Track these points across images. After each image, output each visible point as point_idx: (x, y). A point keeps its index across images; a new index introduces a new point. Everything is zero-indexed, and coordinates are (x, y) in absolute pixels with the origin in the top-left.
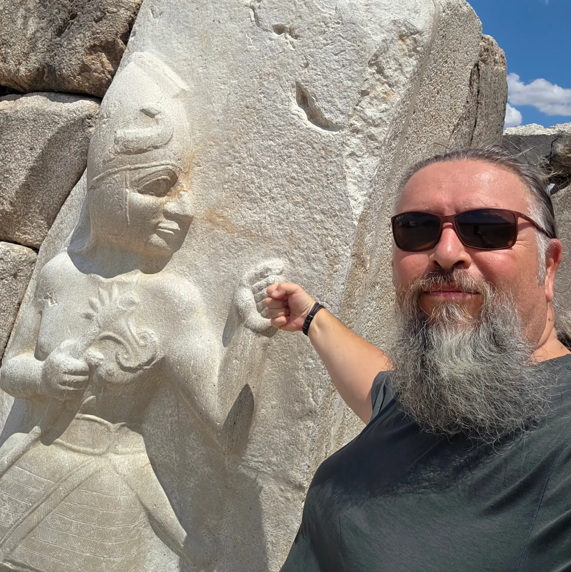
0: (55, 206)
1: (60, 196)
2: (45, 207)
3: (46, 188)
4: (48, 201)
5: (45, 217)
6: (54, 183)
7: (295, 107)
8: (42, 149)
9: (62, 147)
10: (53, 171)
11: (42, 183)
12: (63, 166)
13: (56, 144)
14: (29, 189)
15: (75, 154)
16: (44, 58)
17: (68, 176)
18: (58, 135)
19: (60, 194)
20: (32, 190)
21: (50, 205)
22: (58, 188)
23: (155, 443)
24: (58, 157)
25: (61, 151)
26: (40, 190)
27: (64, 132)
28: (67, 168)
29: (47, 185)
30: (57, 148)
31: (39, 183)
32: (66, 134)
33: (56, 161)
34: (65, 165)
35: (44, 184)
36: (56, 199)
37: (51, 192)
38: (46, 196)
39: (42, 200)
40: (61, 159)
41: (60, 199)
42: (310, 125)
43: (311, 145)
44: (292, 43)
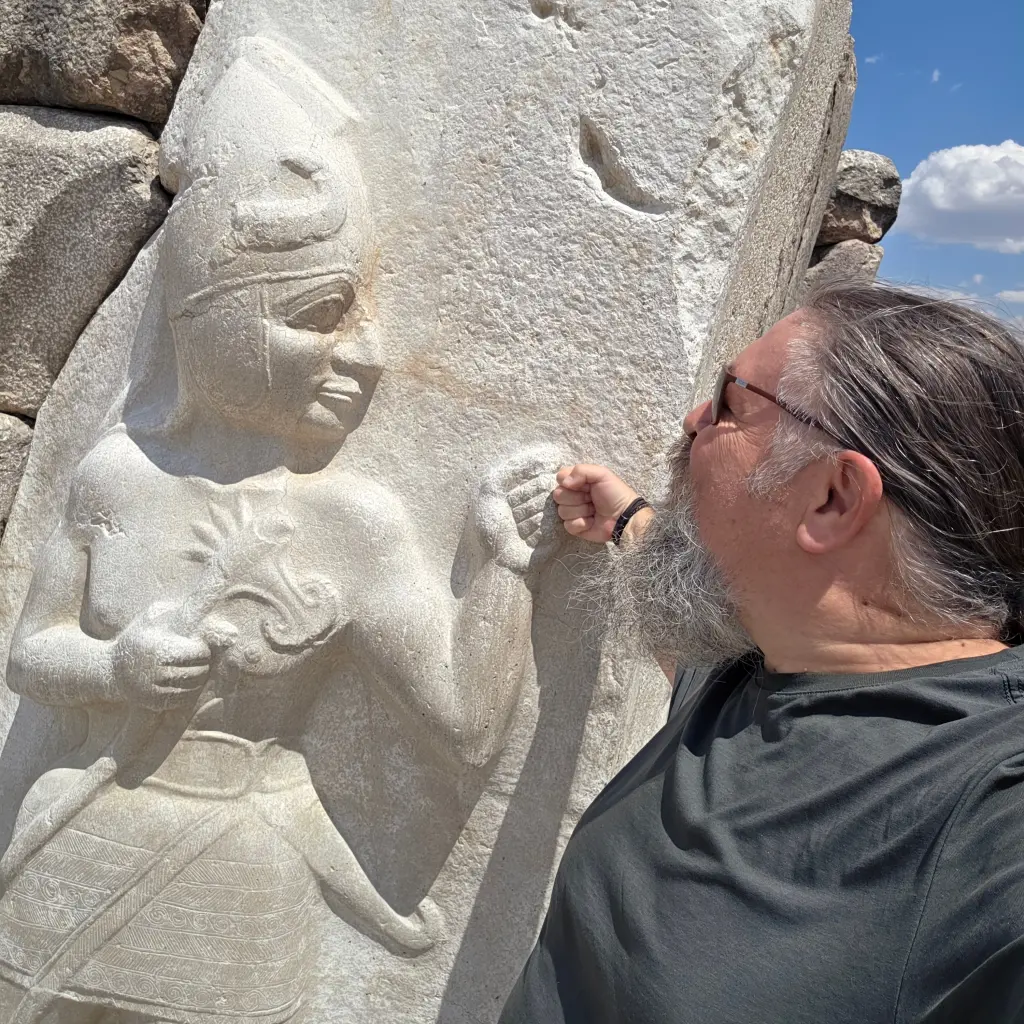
0: (64, 335)
1: (75, 317)
2: (42, 337)
3: (43, 300)
4: (48, 327)
5: (42, 356)
6: (61, 291)
7: (578, 165)
8: (33, 225)
9: (76, 221)
10: (59, 269)
11: (34, 291)
12: (79, 258)
13: (61, 214)
14: (8, 303)
15: (105, 236)
16: (20, 36)
17: (90, 278)
18: (68, 198)
19: (74, 312)
20: (15, 306)
21: (53, 335)
22: (70, 302)
23: (327, 766)
24: (68, 240)
25: (75, 228)
26: (30, 304)
27: (80, 191)
28: (88, 263)
29: (46, 295)
30: (64, 222)
31: (27, 291)
32: (84, 196)
33: (65, 249)
34: (83, 256)
35: (40, 293)
36: (65, 323)
37: (55, 308)
38: (44, 316)
39: (35, 324)
40: (75, 245)
41: (74, 322)
42: (609, 200)
43: (611, 237)
44: (570, 37)
